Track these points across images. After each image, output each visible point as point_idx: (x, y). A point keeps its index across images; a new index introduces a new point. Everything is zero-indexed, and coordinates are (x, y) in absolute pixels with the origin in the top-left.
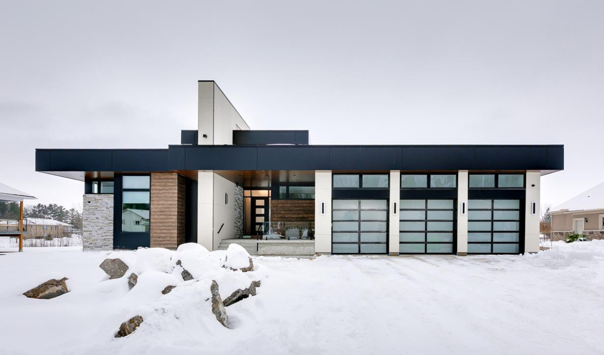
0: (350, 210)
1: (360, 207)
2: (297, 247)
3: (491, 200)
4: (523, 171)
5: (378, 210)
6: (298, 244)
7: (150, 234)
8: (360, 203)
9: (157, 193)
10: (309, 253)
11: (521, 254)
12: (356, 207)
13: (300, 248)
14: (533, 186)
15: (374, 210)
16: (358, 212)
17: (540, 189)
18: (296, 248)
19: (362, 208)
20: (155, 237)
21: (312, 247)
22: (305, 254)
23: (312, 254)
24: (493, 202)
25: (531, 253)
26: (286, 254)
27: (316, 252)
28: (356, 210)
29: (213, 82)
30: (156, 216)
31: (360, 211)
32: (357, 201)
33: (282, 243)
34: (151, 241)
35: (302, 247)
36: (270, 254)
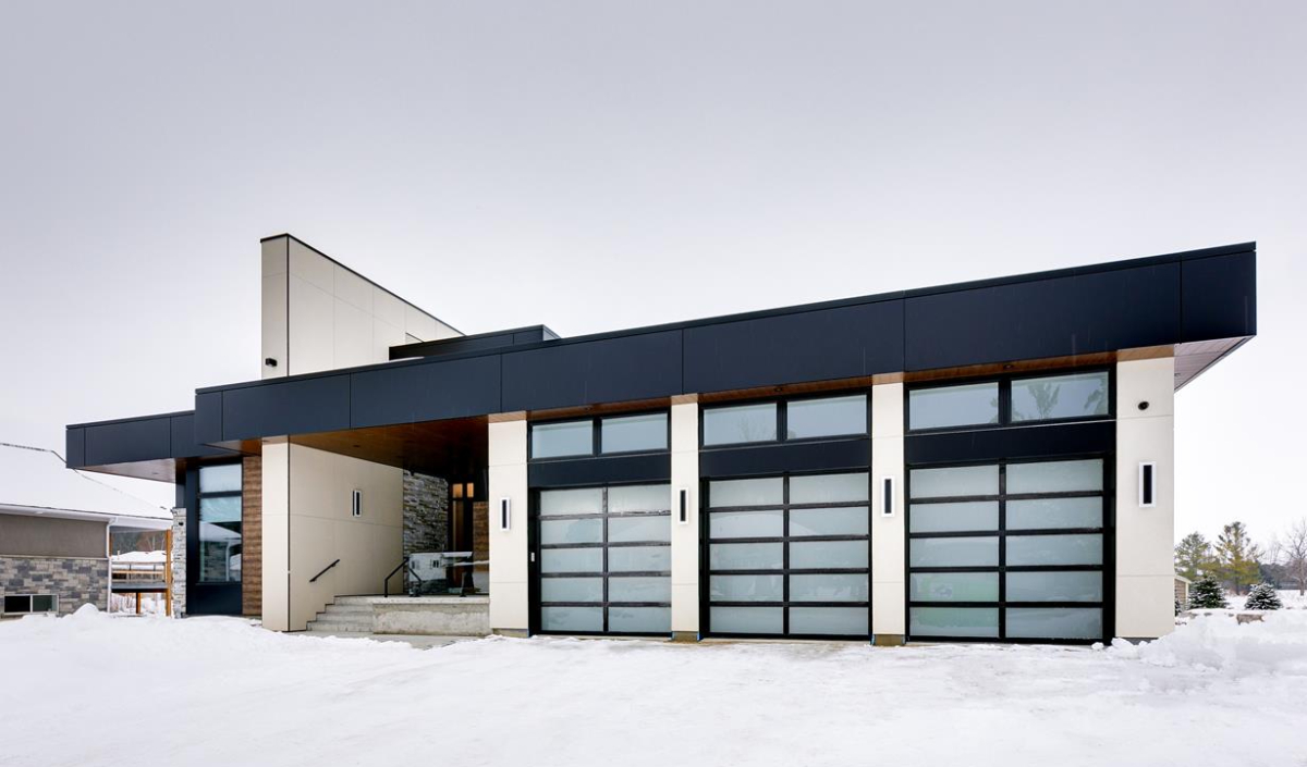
0: (581, 517)
1: (606, 506)
2: (453, 614)
3: (996, 468)
4: (1105, 355)
5: (651, 514)
6: (454, 606)
7: (241, 586)
8: (606, 497)
9: (253, 498)
10: (478, 630)
11: (1098, 645)
12: (597, 508)
13: (459, 616)
14: (1143, 406)
15: (642, 514)
16: (601, 520)
17: (1173, 415)
18: (449, 616)
19: (613, 509)
20: (250, 592)
21: (484, 614)
22: (470, 632)
23: (484, 632)
24: (1002, 471)
25: (1135, 641)
26: (430, 630)
27: (491, 627)
28: (593, 516)
29: (286, 238)
30: (252, 548)
31: (606, 517)
32: (599, 492)
33: (419, 605)
34: (244, 600)
35: (464, 615)
36: (396, 631)
